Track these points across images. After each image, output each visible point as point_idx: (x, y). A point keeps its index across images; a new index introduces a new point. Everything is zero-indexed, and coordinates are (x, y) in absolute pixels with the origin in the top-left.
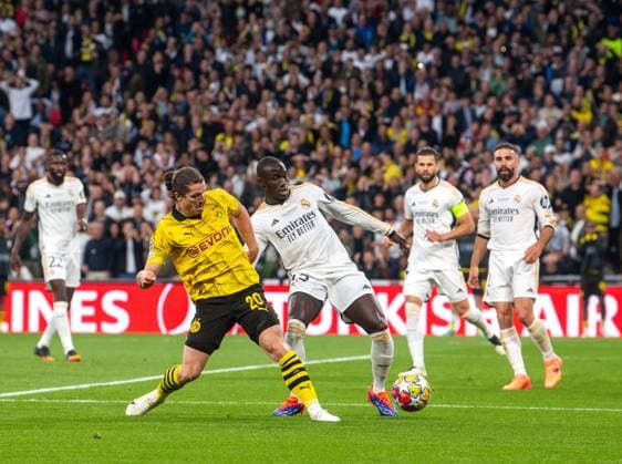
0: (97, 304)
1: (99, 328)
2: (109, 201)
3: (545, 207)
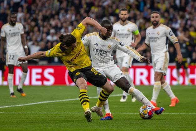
0: (42, 74)
1: (43, 83)
2: (48, 33)
3: (171, 35)
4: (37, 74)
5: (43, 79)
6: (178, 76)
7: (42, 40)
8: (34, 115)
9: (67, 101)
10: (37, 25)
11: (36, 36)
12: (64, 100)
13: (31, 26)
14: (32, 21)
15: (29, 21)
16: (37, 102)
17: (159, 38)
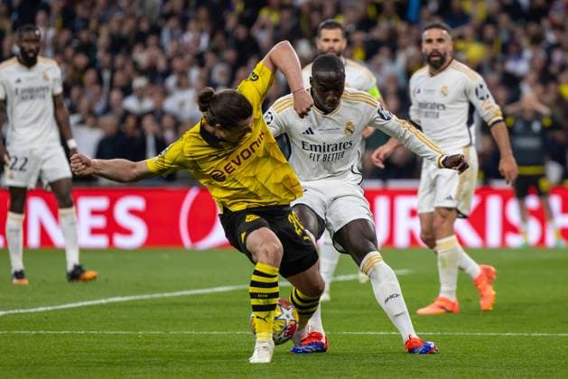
0: (109, 213)
1: (111, 242)
2: (127, 91)
3: (482, 99)
4: (95, 213)
5: (112, 228)
6: (524, 219)
7: (108, 109)
8: (86, 340)
9: (187, 296)
10: (92, 64)
11: (90, 97)
12: (178, 293)
13: (75, 68)
14: (78, 50)
15: (69, 52)
16: (95, 299)
17: (446, 105)
